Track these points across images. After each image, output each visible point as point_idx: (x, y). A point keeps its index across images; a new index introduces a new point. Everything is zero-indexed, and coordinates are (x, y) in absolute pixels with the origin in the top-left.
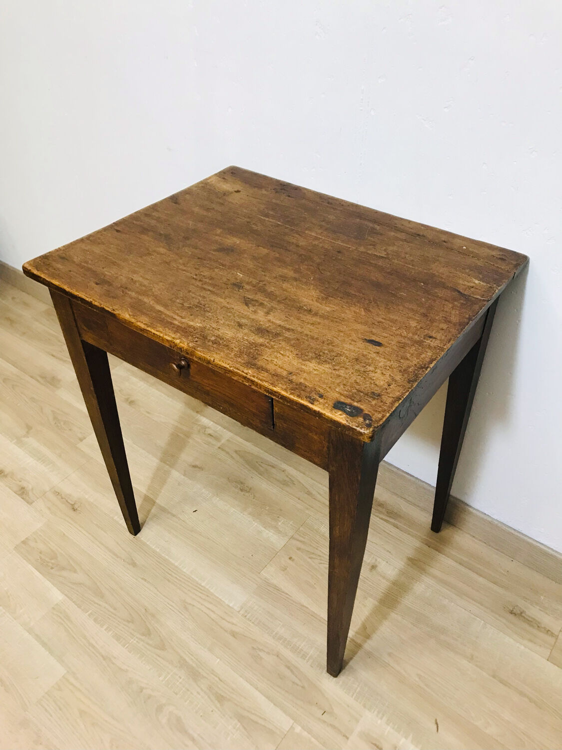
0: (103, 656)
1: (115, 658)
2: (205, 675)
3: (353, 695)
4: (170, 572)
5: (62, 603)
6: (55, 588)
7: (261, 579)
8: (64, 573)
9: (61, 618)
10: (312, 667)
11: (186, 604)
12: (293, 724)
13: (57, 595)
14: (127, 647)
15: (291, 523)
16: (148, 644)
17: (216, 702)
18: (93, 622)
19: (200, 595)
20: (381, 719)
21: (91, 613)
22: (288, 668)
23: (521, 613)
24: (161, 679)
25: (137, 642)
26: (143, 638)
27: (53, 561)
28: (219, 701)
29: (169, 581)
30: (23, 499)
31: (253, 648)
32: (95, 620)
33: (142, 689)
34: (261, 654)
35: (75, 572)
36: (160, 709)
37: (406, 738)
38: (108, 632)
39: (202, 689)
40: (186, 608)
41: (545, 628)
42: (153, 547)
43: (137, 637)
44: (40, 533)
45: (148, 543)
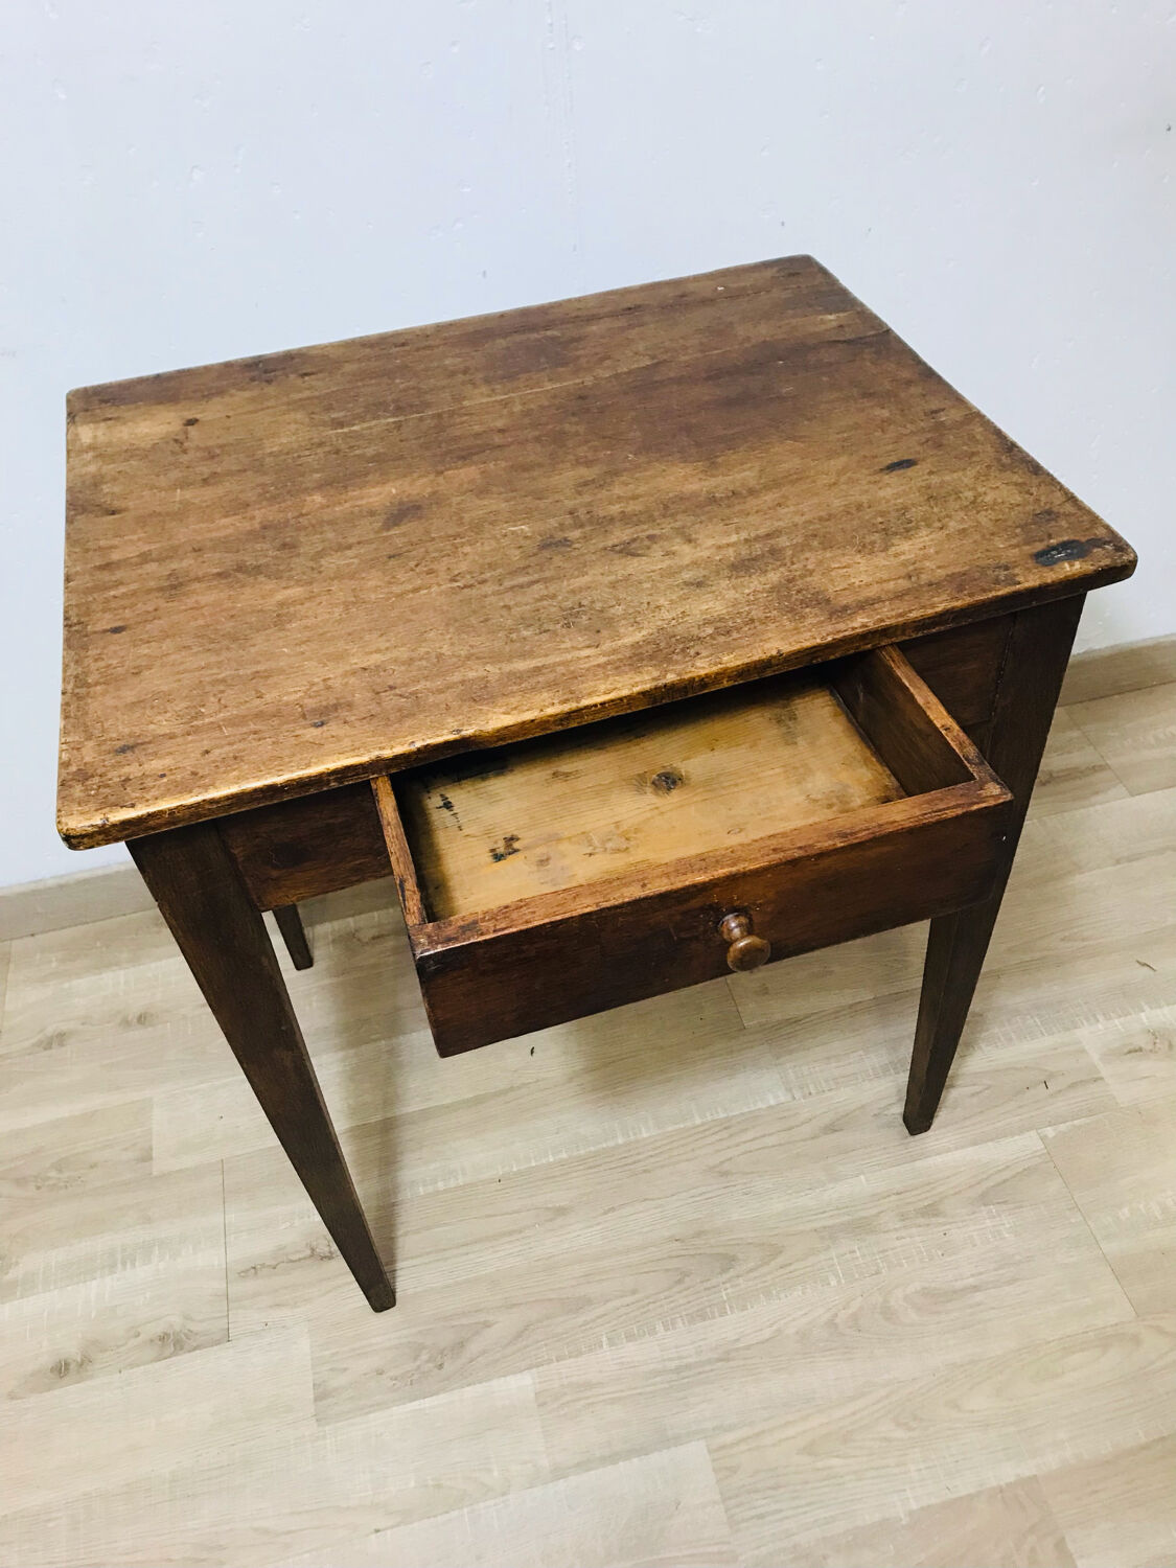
0: (720, 1360)
1: (738, 1340)
2: (874, 1211)
4: (629, 1161)
5: (540, 1383)
6: (494, 1382)
7: (757, 1033)
8: (474, 1347)
9: (574, 1400)
11: (717, 1169)
12: (1039, 1134)
13: (518, 1385)
14: (731, 1307)
16: (751, 1270)
17: (934, 1220)
18: (630, 1344)
19: (716, 1137)
21: (609, 1339)
24: (833, 1283)
25: (732, 1286)
26: (732, 1273)
27: (424, 1356)
28: (936, 1215)
29: (645, 1171)
30: (195, 1349)
31: (876, 1115)
32: (630, 1337)
35: (487, 1325)
36: (888, 1313)
38: (674, 1328)
39: (896, 1230)
40: (725, 1174)
42: (551, 1160)
43: (724, 1283)
44: (327, 1353)
45: (533, 1164)
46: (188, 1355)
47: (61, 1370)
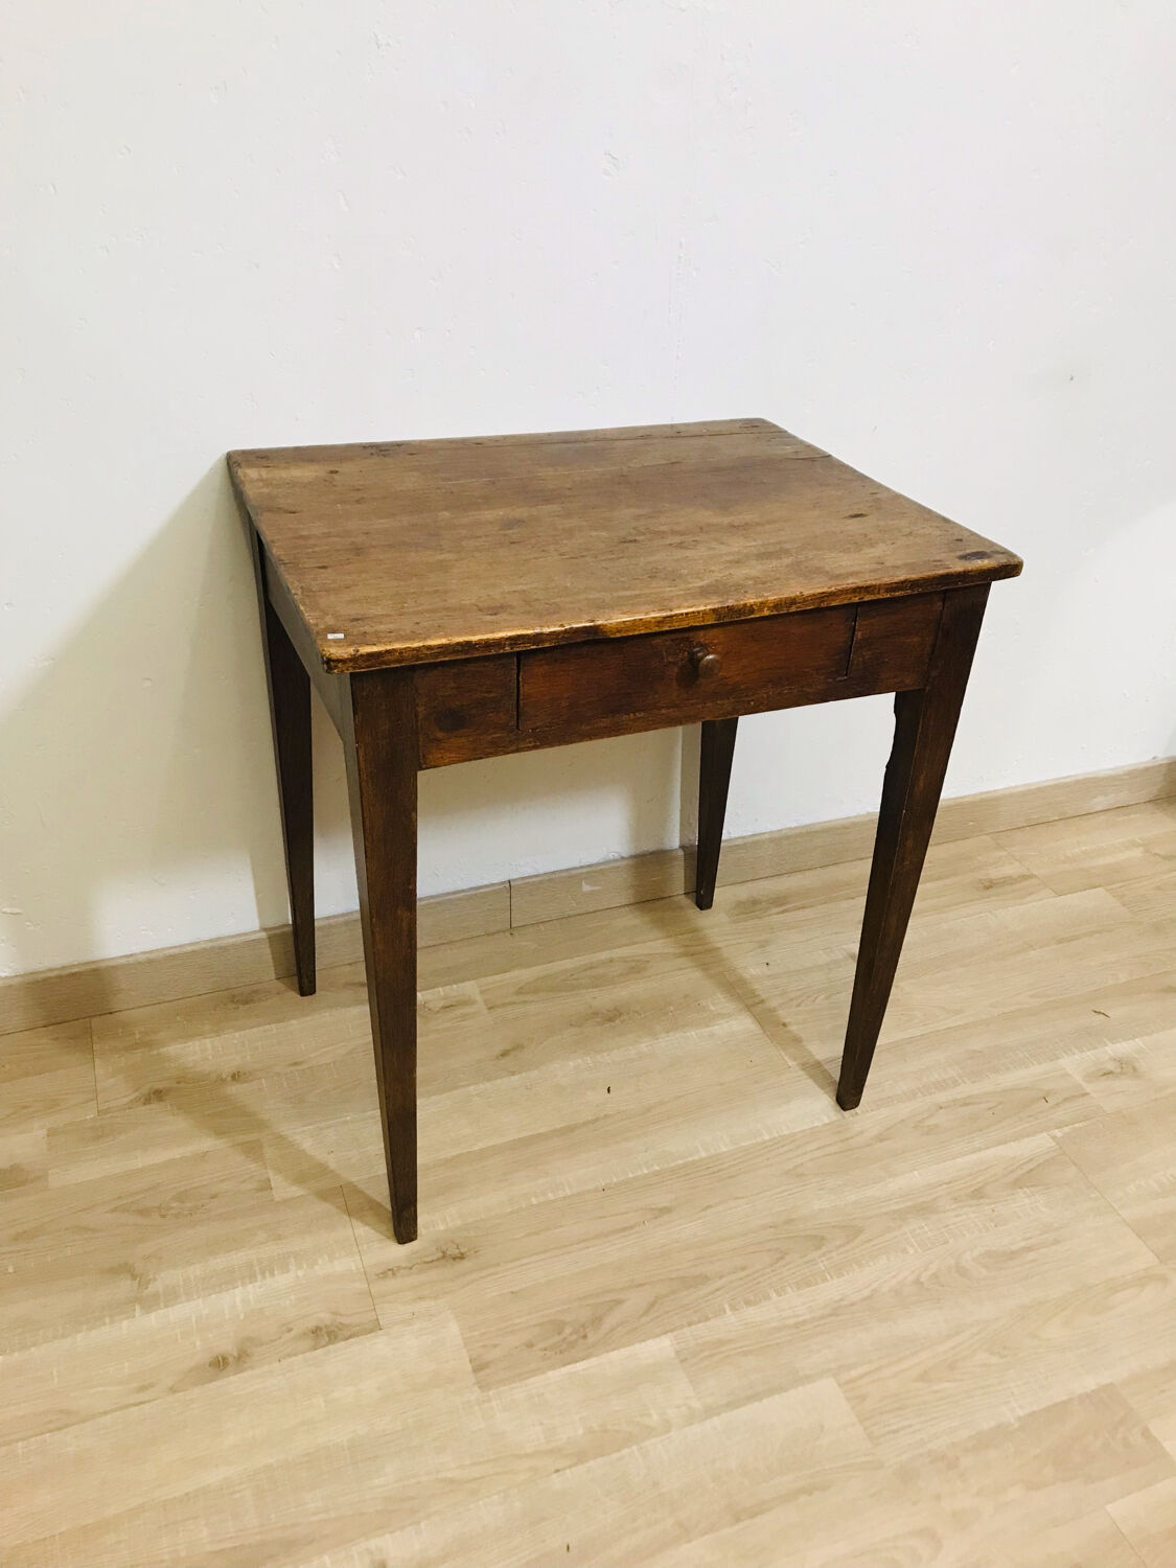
0: (831, 1315)
1: (842, 1300)
2: (931, 1197)
3: (1033, 1064)
4: (716, 1169)
8: (611, 1321)
9: (712, 1356)
11: (792, 1173)
12: (1049, 1134)
14: (830, 1275)
15: (719, 997)
16: (841, 1246)
17: (981, 1201)
18: (751, 1308)
19: (785, 1149)
20: (1074, 1053)
21: (730, 1305)
22: (966, 1104)
24: (911, 1251)
25: (828, 1259)
26: (824, 1249)
27: (568, 1332)
28: (982, 1197)
30: (349, 1338)
31: (915, 1127)
32: (748, 1303)
34: (931, 1122)
35: (619, 1302)
36: (962, 1271)
38: (785, 1294)
39: (953, 1209)
40: (800, 1176)
42: (646, 1172)
43: (820, 1257)
44: (476, 1333)
45: (631, 1176)
46: (343, 1343)
47: (220, 1364)
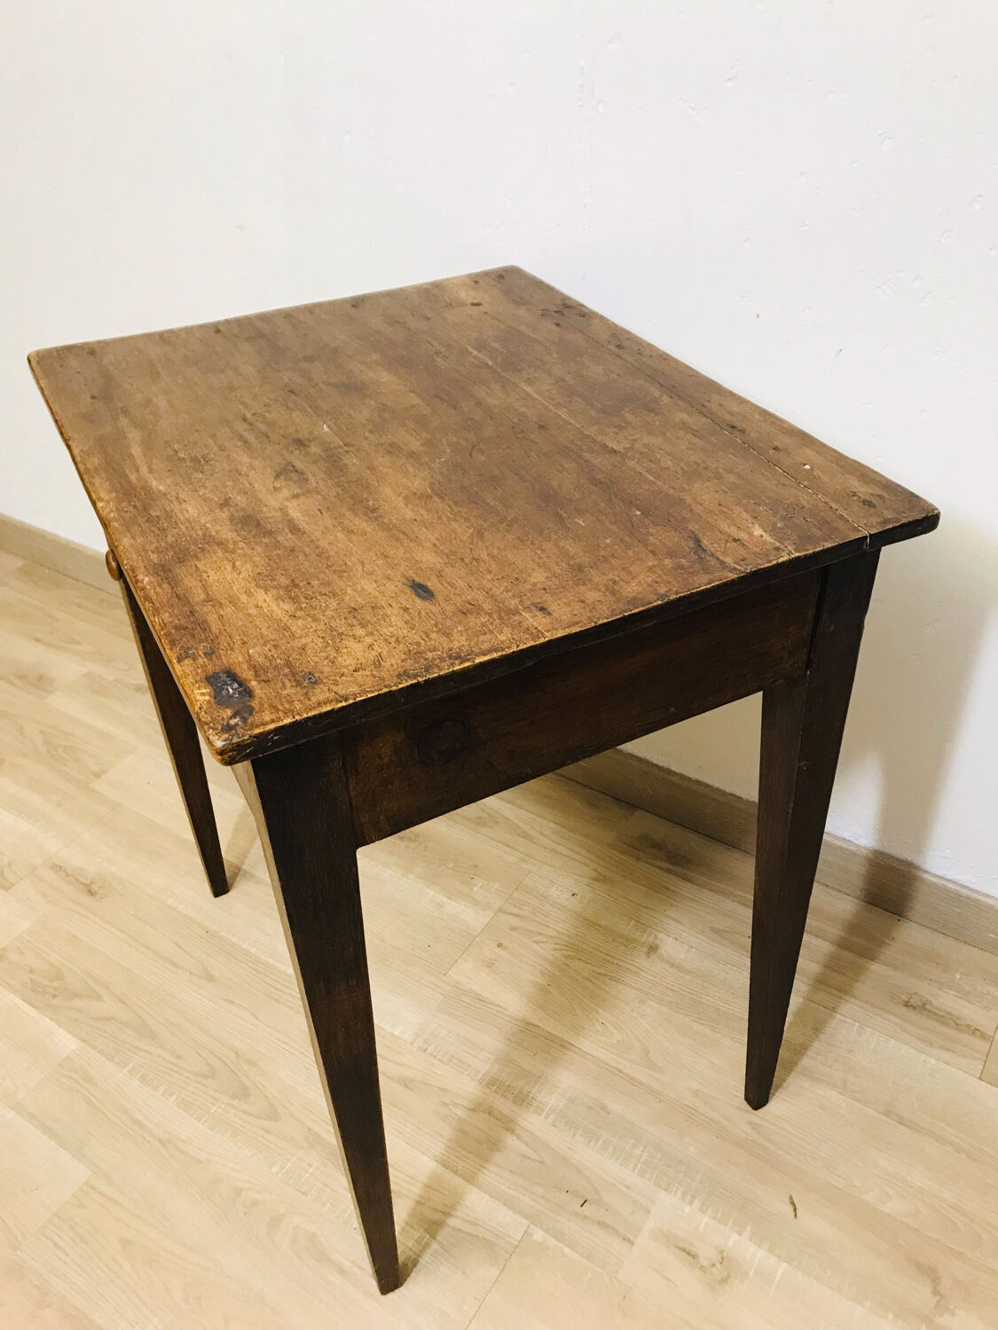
0: (160, 1141)
1: (184, 1142)
3: (634, 1168)
4: (279, 986)
5: (77, 1054)
6: (61, 1030)
7: (449, 984)
8: (77, 1003)
9: (75, 1081)
10: (556, 1127)
12: (528, 1227)
13: (66, 1043)
14: (206, 1121)
15: (496, 886)
16: (245, 1112)
18: (137, 1082)
20: (691, 1204)
21: (133, 1068)
23: (924, 1004)
24: (274, 1170)
25: (224, 1110)
26: (235, 1102)
27: (55, 984)
29: (277, 1001)
31: (444, 1104)
32: (143, 1079)
33: (239, 1192)
35: (99, 998)
36: (275, 1224)
37: (740, 1233)
38: (167, 1098)
41: (968, 1026)
42: (244, 946)
43: (224, 1103)
44: (28, 938)
45: (234, 940)
